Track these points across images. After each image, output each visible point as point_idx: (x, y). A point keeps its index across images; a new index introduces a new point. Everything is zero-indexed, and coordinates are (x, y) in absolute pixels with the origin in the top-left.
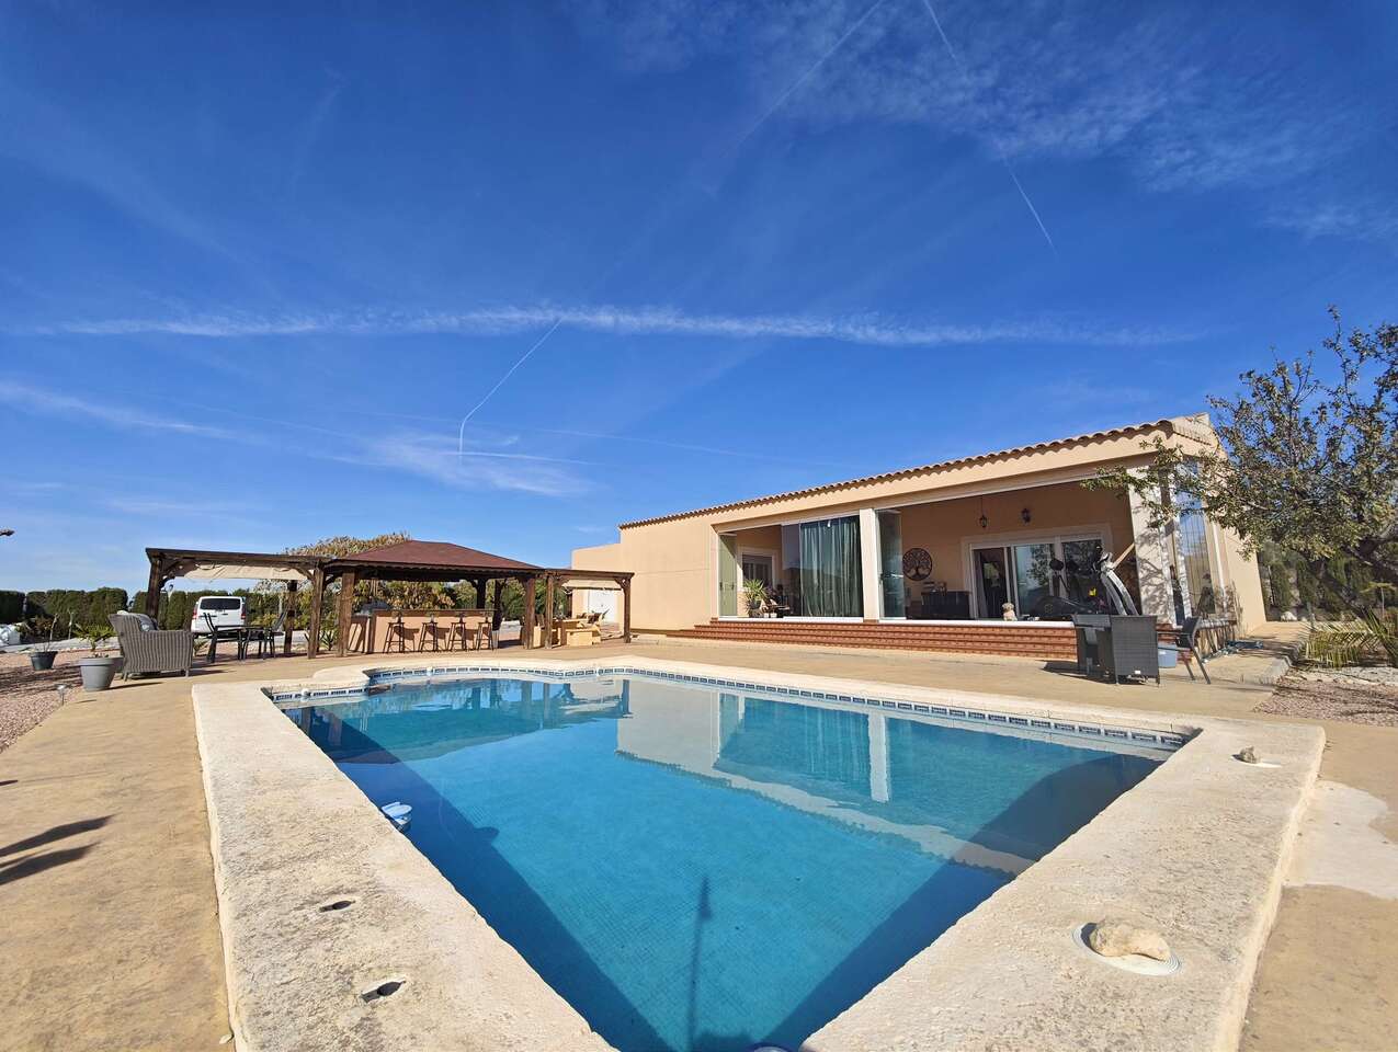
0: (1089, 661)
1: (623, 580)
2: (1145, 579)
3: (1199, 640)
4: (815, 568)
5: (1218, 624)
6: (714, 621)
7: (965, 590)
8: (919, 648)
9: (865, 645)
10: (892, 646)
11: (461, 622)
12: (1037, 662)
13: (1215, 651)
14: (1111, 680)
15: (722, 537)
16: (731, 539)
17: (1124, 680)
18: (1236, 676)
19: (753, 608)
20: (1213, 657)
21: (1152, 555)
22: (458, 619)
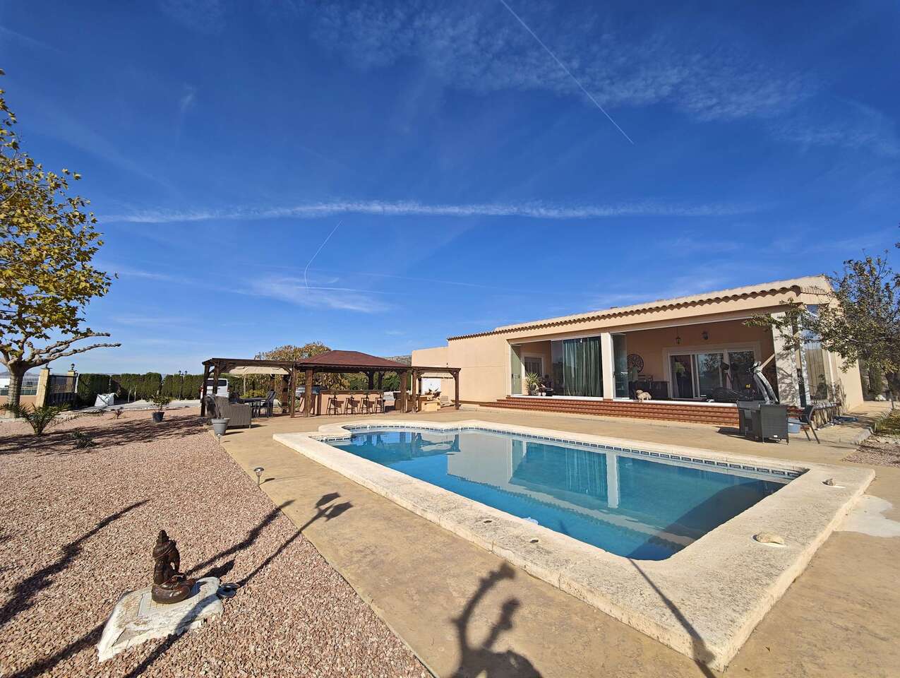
0: (747, 429)
1: (455, 372)
2: (781, 379)
3: (815, 416)
4: (573, 366)
5: (828, 406)
6: (509, 397)
7: (665, 380)
8: (640, 417)
9: (606, 414)
10: (622, 415)
11: (367, 398)
12: (713, 427)
13: (825, 423)
14: (760, 440)
15: (513, 347)
16: (518, 348)
17: (767, 440)
18: (836, 439)
19: (531, 390)
20: (823, 427)
21: (786, 366)
22: (365, 396)
